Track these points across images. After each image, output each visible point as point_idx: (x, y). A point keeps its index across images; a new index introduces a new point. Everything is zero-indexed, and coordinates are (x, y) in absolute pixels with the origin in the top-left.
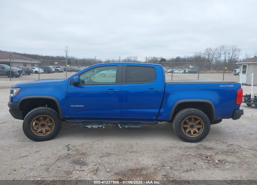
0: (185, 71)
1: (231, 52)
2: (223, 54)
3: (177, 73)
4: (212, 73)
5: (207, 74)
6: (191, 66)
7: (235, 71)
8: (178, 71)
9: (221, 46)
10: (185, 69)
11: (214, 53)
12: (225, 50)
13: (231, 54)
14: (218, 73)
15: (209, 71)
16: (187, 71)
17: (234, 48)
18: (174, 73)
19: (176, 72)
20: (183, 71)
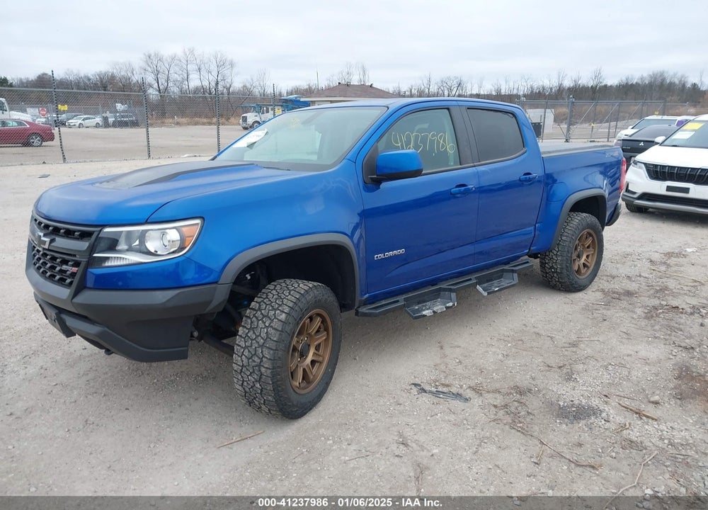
0: (106, 119)
1: (214, 68)
2: (193, 70)
3: (80, 126)
4: (178, 124)
5: (168, 126)
6: (119, 106)
7: (245, 119)
8: (80, 121)
9: (186, 50)
10: (104, 115)
11: (168, 67)
12: (198, 61)
13: (215, 74)
14: (196, 125)
15: (171, 120)
16: (111, 120)
17: (219, 56)
18: (70, 127)
19: (77, 124)
20: (98, 120)
